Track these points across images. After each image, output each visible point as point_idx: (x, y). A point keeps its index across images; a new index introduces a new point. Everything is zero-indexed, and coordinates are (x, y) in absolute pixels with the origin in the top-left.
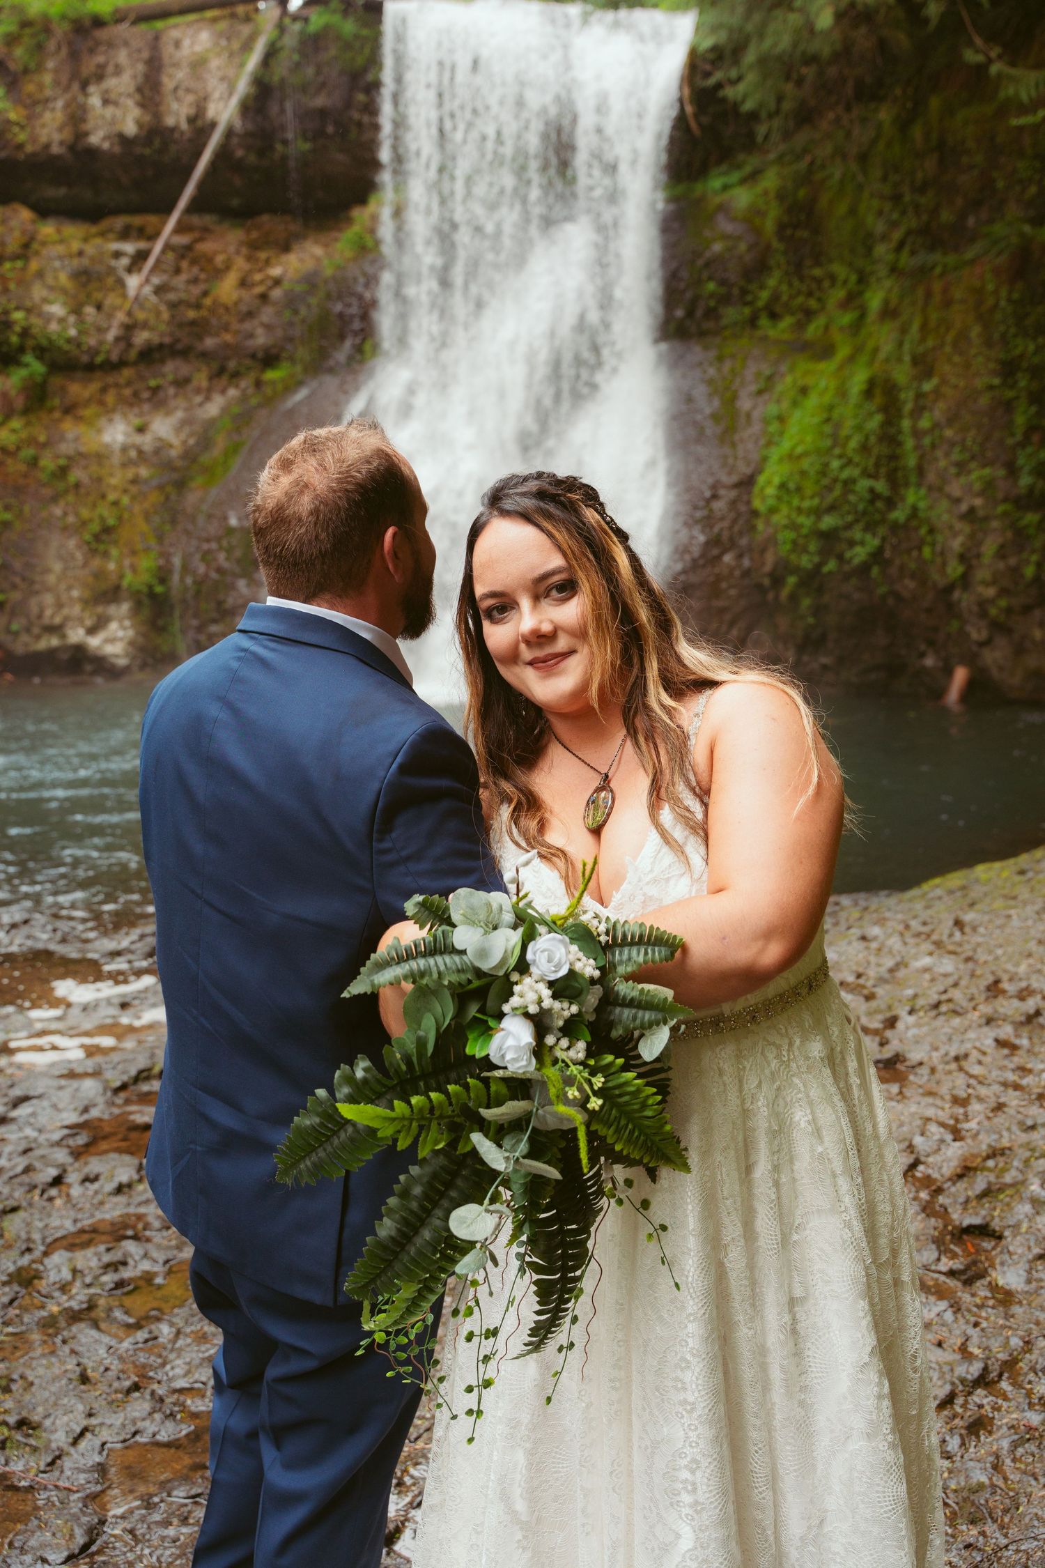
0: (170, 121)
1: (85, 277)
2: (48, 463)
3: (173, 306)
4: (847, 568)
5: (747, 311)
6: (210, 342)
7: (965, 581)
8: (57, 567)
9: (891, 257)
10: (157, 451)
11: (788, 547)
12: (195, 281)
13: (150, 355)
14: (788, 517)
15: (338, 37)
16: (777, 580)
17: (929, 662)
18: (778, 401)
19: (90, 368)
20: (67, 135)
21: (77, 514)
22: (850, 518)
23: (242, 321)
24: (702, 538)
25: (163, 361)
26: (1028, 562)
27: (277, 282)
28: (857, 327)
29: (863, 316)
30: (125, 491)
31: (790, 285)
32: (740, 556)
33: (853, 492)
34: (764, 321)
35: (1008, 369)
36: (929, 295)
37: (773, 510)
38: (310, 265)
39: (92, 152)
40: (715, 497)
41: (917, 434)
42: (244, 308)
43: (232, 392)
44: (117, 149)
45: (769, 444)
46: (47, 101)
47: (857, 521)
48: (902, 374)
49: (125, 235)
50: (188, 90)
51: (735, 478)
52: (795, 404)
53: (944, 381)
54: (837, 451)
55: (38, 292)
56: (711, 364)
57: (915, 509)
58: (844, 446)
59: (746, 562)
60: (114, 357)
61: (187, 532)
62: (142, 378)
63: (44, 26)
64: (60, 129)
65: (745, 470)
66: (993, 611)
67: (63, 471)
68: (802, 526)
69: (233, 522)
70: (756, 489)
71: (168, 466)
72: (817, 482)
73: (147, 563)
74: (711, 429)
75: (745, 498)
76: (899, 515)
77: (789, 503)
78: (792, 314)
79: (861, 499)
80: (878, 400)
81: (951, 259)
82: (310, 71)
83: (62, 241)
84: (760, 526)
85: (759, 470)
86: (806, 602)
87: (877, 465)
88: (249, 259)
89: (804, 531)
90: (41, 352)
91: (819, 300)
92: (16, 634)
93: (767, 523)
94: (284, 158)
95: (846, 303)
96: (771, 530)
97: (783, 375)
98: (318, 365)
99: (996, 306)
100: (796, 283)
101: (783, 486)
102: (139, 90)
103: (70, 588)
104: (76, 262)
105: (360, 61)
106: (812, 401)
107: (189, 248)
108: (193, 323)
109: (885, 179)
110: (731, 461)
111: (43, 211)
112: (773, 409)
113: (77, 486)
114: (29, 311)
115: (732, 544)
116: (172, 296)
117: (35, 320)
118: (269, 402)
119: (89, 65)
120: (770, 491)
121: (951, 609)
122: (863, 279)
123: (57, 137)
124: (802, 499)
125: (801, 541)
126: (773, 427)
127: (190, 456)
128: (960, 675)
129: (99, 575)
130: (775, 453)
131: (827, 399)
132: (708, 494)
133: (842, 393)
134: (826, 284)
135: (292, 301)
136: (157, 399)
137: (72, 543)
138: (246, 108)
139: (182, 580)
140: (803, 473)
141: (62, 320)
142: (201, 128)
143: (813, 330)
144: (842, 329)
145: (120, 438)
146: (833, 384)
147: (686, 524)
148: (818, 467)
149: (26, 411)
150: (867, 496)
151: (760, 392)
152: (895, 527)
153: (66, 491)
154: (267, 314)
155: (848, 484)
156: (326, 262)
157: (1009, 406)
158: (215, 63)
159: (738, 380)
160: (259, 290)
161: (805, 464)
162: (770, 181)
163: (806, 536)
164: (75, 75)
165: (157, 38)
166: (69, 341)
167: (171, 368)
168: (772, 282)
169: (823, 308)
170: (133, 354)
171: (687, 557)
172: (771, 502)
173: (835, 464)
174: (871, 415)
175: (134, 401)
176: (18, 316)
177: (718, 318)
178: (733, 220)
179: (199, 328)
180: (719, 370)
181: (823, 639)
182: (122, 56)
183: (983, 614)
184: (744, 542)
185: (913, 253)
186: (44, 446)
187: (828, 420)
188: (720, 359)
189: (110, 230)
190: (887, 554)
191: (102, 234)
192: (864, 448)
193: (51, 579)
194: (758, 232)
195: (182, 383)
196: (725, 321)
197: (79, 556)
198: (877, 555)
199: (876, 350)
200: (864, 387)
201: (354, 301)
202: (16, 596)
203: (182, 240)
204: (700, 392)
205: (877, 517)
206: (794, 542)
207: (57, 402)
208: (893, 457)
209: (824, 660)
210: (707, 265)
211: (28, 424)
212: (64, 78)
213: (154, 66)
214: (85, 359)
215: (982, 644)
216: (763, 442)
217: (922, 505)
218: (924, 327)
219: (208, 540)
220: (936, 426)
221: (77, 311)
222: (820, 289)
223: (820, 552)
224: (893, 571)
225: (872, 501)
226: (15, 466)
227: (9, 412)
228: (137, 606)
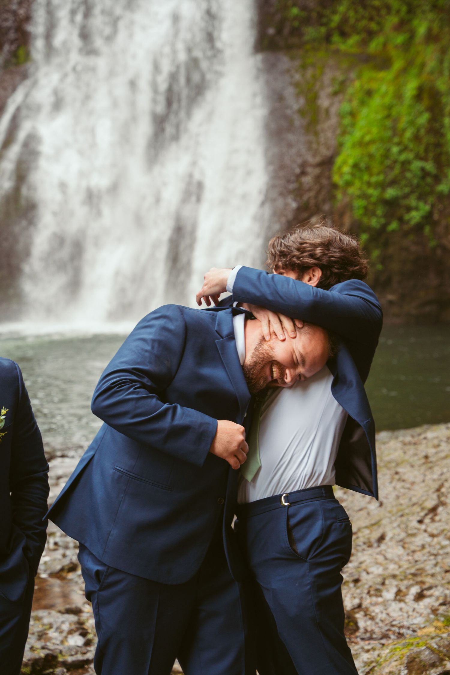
4: (406, 227)
5: (323, 30)
11: (361, 211)
14: (360, 189)
18: (350, 101)
22: (407, 190)
24: (294, 205)
28: (407, 46)
29: (412, 37)
31: (356, 12)
33: (409, 170)
34: (336, 38)
37: (348, 184)
40: (303, 173)
45: (344, 133)
47: (412, 192)
48: (443, 84)
51: (318, 159)
52: (363, 103)
54: (396, 140)
56: (297, 71)
58: (401, 135)
65: (325, 152)
68: (371, 196)
70: (335, 168)
72: (382, 163)
74: (298, 121)
75: (327, 174)
76: (443, 188)
77: (361, 179)
78: (358, 33)
79: (415, 176)
80: (426, 102)
84: (339, 196)
85: (336, 153)
86: (376, 253)
87: (426, 150)
89: (373, 200)
91: (379, 23)
93: (345, 193)
95: (399, 28)
96: (347, 199)
97: (352, 81)
100: (361, 10)
101: (356, 166)
106: (376, 102)
110: (314, 146)
112: (346, 107)
120: (346, 169)
122: (411, 10)
124: (371, 175)
125: (371, 207)
126: (347, 121)
130: (349, 141)
131: (387, 100)
132: (298, 171)
133: (399, 96)
134: (383, 12)
140: (371, 156)
143: (374, 46)
144: (396, 47)
146: (391, 89)
147: (281, 194)
148: (382, 151)
150: (419, 173)
151: (336, 94)
152: (441, 197)
155: (405, 164)
159: (318, 84)
161: (373, 149)
163: (375, 204)
168: (342, 9)
169: (381, 30)
171: (283, 220)
172: (347, 177)
173: (395, 150)
174: (420, 113)
177: (301, 35)
180: (303, 76)
181: (389, 281)
184: (326, 207)
187: (388, 116)
188: (304, 67)
190: (436, 216)
192: (416, 138)
196: (306, 38)
198: (428, 218)
199: (423, 65)
200: (414, 92)
204: (289, 92)
205: (427, 189)
206: (366, 208)
208: (438, 145)
209: (390, 297)
216: (339, 131)
222: (379, 15)
223: (385, 216)
224: (440, 229)
225: (423, 178)
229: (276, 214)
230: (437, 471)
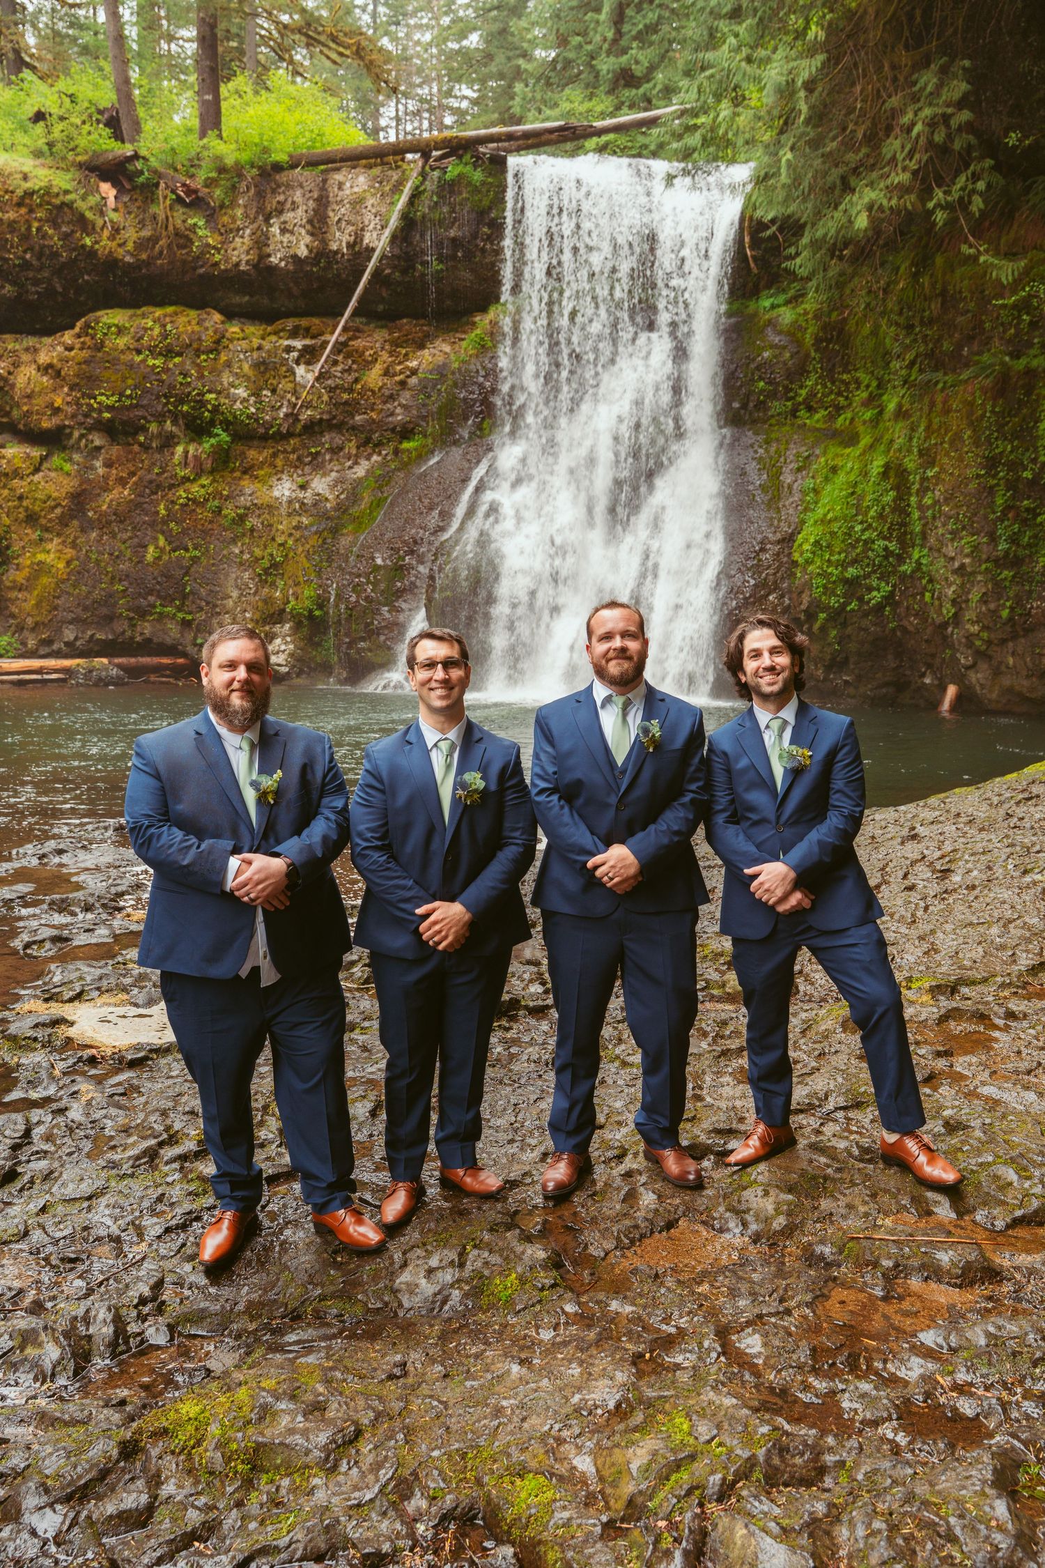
0: (334, 247)
1: (263, 367)
2: (229, 511)
3: (331, 390)
4: (865, 608)
6: (358, 418)
7: (957, 619)
8: (235, 594)
9: (904, 372)
10: (315, 505)
11: (820, 590)
12: (349, 370)
13: (313, 429)
14: (821, 567)
15: (469, 183)
16: (811, 616)
17: (927, 681)
18: (814, 477)
19: (265, 438)
20: (253, 256)
21: (251, 553)
22: (868, 570)
23: (385, 403)
24: (752, 582)
25: (321, 433)
26: (1004, 606)
27: (414, 372)
28: (876, 421)
29: (881, 413)
30: (291, 535)
31: (825, 386)
32: (782, 596)
33: (871, 549)
34: (802, 413)
35: (992, 464)
36: (932, 404)
37: (808, 562)
38: (440, 359)
39: (272, 269)
40: (762, 550)
41: (921, 507)
42: (387, 393)
43: (375, 458)
44: (291, 267)
45: (806, 510)
46: (238, 230)
47: (874, 572)
48: (910, 463)
49: (294, 334)
50: (348, 222)
51: (779, 536)
52: (827, 479)
53: (942, 470)
54: (860, 518)
55: (226, 378)
56: (761, 446)
57: (918, 563)
58: (866, 514)
59: (787, 601)
60: (284, 430)
61: (340, 567)
62: (305, 446)
63: (238, 170)
64: (248, 253)
65: (787, 530)
66: (978, 643)
67: (242, 519)
68: (831, 574)
69: (379, 561)
70: (796, 545)
71: (325, 516)
72: (844, 541)
73: (308, 592)
74: (760, 497)
75: (787, 551)
76: (906, 568)
77: (822, 557)
78: (825, 408)
79: (878, 555)
80: (892, 480)
81: (949, 378)
82: (445, 209)
83: (245, 338)
84: (799, 573)
85: (798, 531)
86: (834, 633)
87: (890, 530)
88: (391, 354)
89: (833, 578)
90: (227, 425)
91: (847, 398)
93: (805, 569)
94: (423, 275)
95: (867, 403)
96: (807, 577)
97: (817, 457)
98: (447, 438)
99: (983, 416)
100: (829, 384)
101: (817, 543)
102: (310, 221)
104: (256, 355)
105: (486, 202)
106: (841, 478)
107: (345, 344)
108: (346, 403)
109: (901, 313)
110: (776, 523)
111: (231, 315)
112: (810, 483)
113: (252, 530)
114: (219, 393)
115: (776, 587)
116: (330, 382)
117: (222, 401)
118: (404, 466)
119: (272, 203)
120: (806, 547)
121: (946, 641)
122: (882, 386)
123: (244, 258)
124: (832, 553)
125: (831, 586)
126: (810, 498)
127: (341, 508)
128: (952, 690)
129: (267, 601)
130: (811, 518)
131: (852, 477)
132: (758, 547)
133: (865, 473)
134: (853, 386)
135: (424, 388)
136: (316, 464)
137: (247, 575)
138: (394, 238)
139: (337, 606)
140: (833, 534)
141: (245, 400)
142: (360, 253)
143: (841, 421)
144: (864, 422)
145: (287, 493)
146: (857, 465)
148: (844, 530)
149: (212, 472)
150: (883, 553)
151: (799, 470)
152: (903, 577)
153: (244, 535)
154: (405, 397)
155: (868, 543)
156: (453, 357)
157: (991, 491)
158: (369, 203)
159: (782, 460)
160: (397, 378)
161: (835, 527)
162: (810, 304)
163: (835, 583)
164: (260, 210)
165: (325, 181)
166: (249, 417)
167: (328, 439)
168: (809, 383)
169: (850, 405)
170: (299, 427)
172: (808, 555)
173: (858, 528)
174: (887, 491)
175: (298, 464)
176: (211, 397)
177: (767, 409)
178: (780, 333)
179: (351, 407)
180: (767, 451)
181: (847, 659)
182: (298, 196)
183: (970, 644)
184: (785, 585)
185: (921, 371)
186: (227, 498)
187: (853, 494)
188: (768, 442)
189: (283, 330)
190: (898, 597)
191: (276, 333)
192: (881, 516)
193: (230, 603)
194: (799, 343)
195: (336, 450)
196: (772, 412)
197: (252, 585)
198: (889, 598)
199: (892, 441)
200: (881, 470)
201: (476, 388)
202: (201, 616)
203: (342, 339)
204: (752, 467)
205: (890, 569)
206: (825, 587)
207: (238, 464)
208: (903, 525)
209: (846, 678)
210: (758, 368)
211: (214, 481)
212: (252, 213)
213: (323, 202)
214: (262, 430)
215: (968, 668)
216: (801, 508)
217: (924, 561)
218: (928, 428)
219: (359, 576)
220: (936, 502)
221: (256, 394)
222: (847, 390)
223: (845, 595)
224: (901, 610)
225: (886, 557)
226: (203, 514)
227: (200, 472)
228: (298, 626)
229: (733, 591)
230: (883, 850)
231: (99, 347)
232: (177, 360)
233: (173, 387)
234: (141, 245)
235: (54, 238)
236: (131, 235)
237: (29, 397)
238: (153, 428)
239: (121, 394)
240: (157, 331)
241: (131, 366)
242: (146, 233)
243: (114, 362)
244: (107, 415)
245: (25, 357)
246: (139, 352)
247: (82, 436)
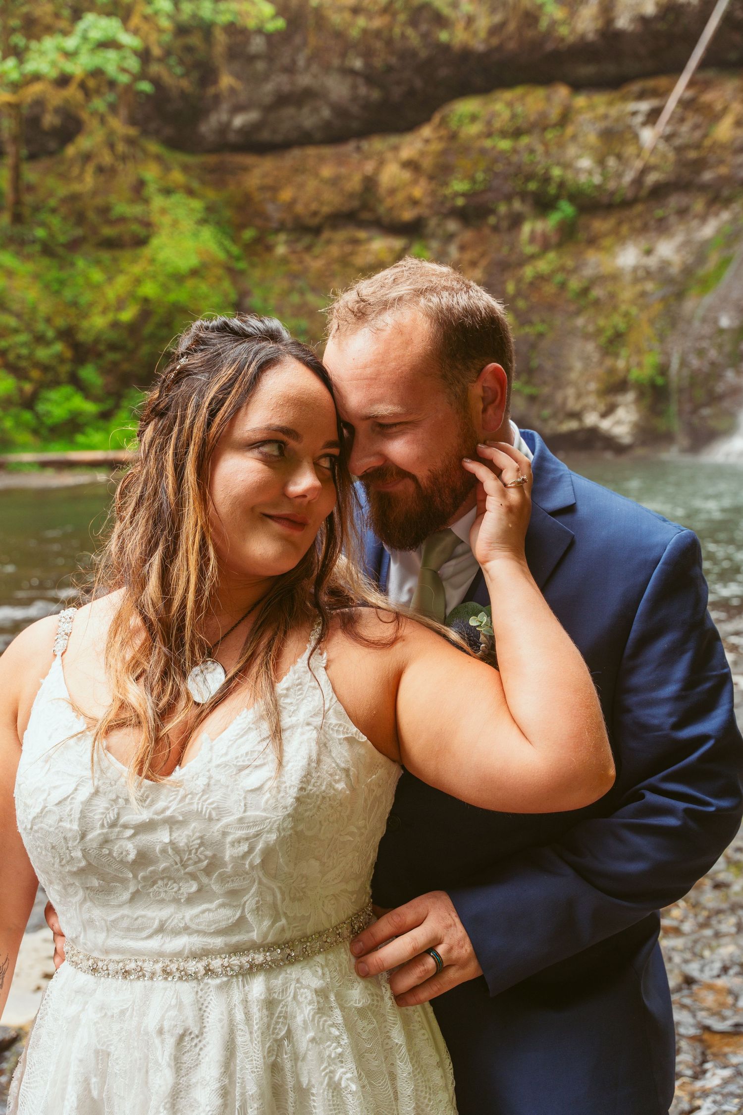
1: (610, 135)
2: (574, 284)
3: (679, 150)
6: (707, 176)
8: (579, 366)
10: (660, 270)
12: (697, 127)
13: (659, 192)
19: (610, 207)
20: (599, 24)
21: (595, 324)
23: (736, 155)
25: (668, 196)
30: (635, 303)
43: (726, 216)
44: (639, 29)
49: (641, 96)
55: (572, 151)
60: (630, 195)
61: (684, 334)
62: (651, 211)
64: (594, 20)
67: (585, 291)
69: (724, 323)
71: (670, 281)
73: (651, 360)
83: (592, 107)
90: (573, 197)
92: (545, 420)
103: (587, 382)
104: (602, 125)
108: (694, 162)
111: (577, 86)
113: (597, 301)
114: (565, 166)
116: (678, 142)
117: (570, 175)
123: (591, 27)
127: (688, 271)
129: (612, 371)
136: (662, 228)
137: (590, 347)
139: (679, 372)
141: (590, 173)
145: (632, 261)
149: (560, 245)
153: (589, 306)
166: (595, 187)
167: (674, 201)
170: (644, 192)
175: (645, 229)
176: (556, 172)
179: (700, 165)
186: (572, 271)
189: (630, 94)
191: (623, 98)
193: (573, 376)
195: (683, 212)
197: (596, 357)
202: (546, 390)
203: (689, 94)
207: (582, 236)
211: (560, 255)
214: (606, 200)
219: (702, 340)
221: (601, 162)
226: (549, 289)
227: (546, 247)
228: (641, 396)
231: (453, 136)
232: (525, 140)
233: (519, 167)
234: (494, 30)
235: (414, 38)
236: (484, 23)
237: (392, 192)
238: (503, 209)
239: (473, 180)
240: (506, 114)
241: (483, 152)
242: (498, 18)
243: (465, 150)
244: (460, 202)
245: (389, 155)
246: (489, 135)
247: (439, 225)
